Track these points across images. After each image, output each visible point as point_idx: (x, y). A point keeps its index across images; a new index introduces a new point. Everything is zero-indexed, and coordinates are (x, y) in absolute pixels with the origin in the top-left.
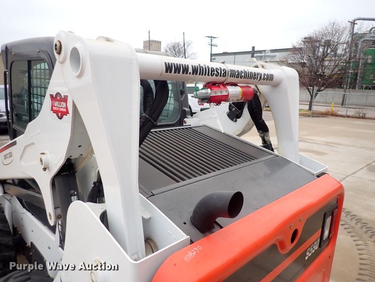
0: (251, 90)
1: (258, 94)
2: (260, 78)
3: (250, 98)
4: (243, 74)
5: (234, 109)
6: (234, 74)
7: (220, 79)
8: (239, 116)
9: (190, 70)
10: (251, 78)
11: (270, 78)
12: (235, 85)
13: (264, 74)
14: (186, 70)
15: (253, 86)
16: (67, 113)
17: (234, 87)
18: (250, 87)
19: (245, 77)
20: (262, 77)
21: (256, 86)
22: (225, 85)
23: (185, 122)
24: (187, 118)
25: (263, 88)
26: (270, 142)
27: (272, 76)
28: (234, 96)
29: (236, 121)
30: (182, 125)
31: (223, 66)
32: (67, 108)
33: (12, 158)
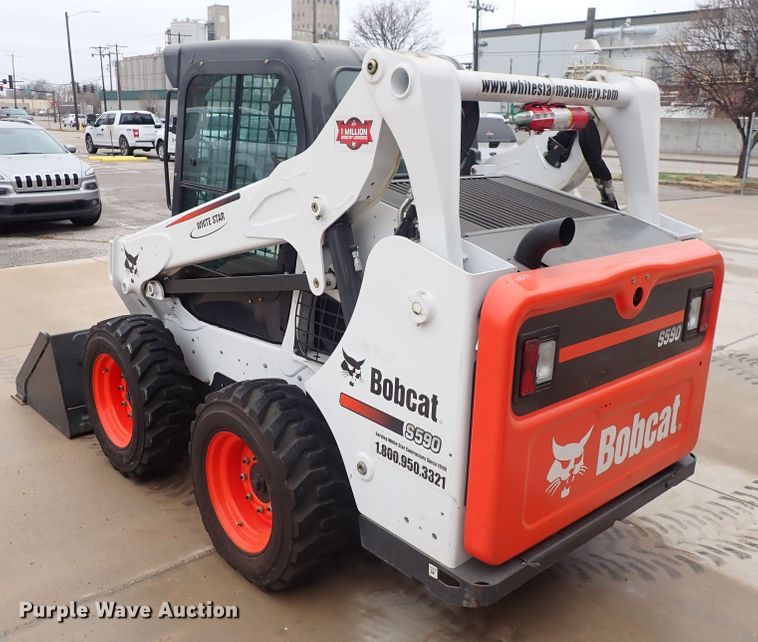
0: (584, 113)
1: (595, 120)
2: (598, 96)
3: (583, 125)
4: (573, 92)
5: (556, 147)
6: (561, 91)
7: (543, 98)
8: (564, 158)
9: (509, 88)
10: (584, 96)
11: (612, 96)
12: (562, 106)
13: (604, 91)
14: (504, 88)
15: (587, 109)
16: (370, 139)
17: (560, 109)
18: (583, 110)
19: (576, 95)
20: (601, 95)
21: (593, 109)
22: (549, 106)
23: (474, 171)
24: (476, 164)
25: (603, 112)
26: (614, 198)
27: (616, 92)
28: (561, 122)
29: (559, 166)
30: (469, 174)
31: (547, 82)
32: (369, 135)
33: (221, 223)
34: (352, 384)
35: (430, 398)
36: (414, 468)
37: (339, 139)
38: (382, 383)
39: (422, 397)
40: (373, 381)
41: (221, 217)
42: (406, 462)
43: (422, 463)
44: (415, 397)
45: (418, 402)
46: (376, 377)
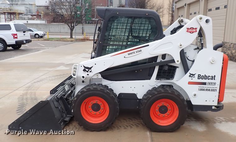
33: (141, 52)
34: (192, 79)
35: (214, 76)
36: (209, 90)
37: (187, 31)
38: (201, 77)
39: (211, 77)
40: (198, 77)
41: (141, 51)
42: (206, 90)
43: (211, 89)
44: (210, 77)
45: (210, 78)
46: (199, 76)
